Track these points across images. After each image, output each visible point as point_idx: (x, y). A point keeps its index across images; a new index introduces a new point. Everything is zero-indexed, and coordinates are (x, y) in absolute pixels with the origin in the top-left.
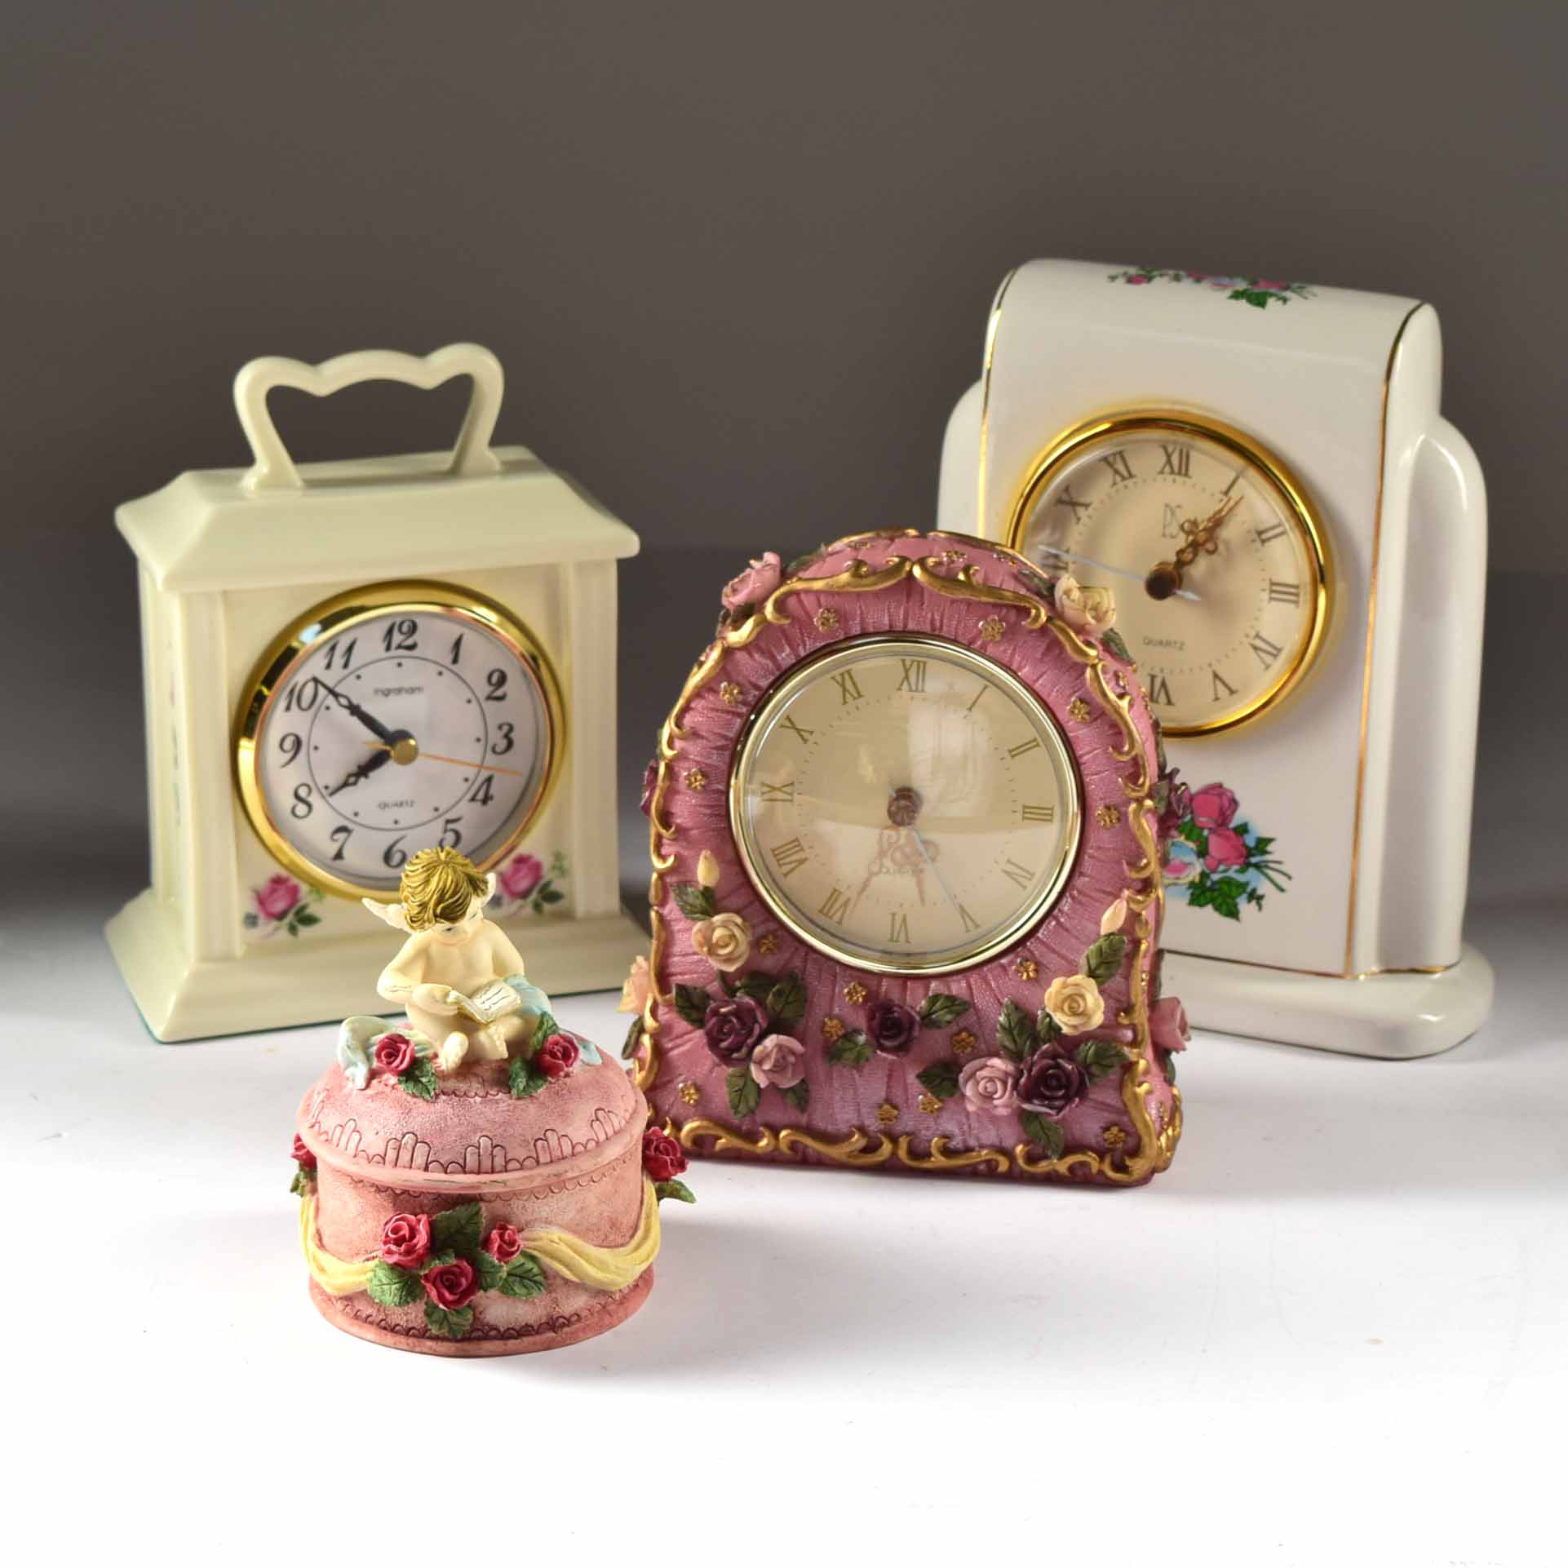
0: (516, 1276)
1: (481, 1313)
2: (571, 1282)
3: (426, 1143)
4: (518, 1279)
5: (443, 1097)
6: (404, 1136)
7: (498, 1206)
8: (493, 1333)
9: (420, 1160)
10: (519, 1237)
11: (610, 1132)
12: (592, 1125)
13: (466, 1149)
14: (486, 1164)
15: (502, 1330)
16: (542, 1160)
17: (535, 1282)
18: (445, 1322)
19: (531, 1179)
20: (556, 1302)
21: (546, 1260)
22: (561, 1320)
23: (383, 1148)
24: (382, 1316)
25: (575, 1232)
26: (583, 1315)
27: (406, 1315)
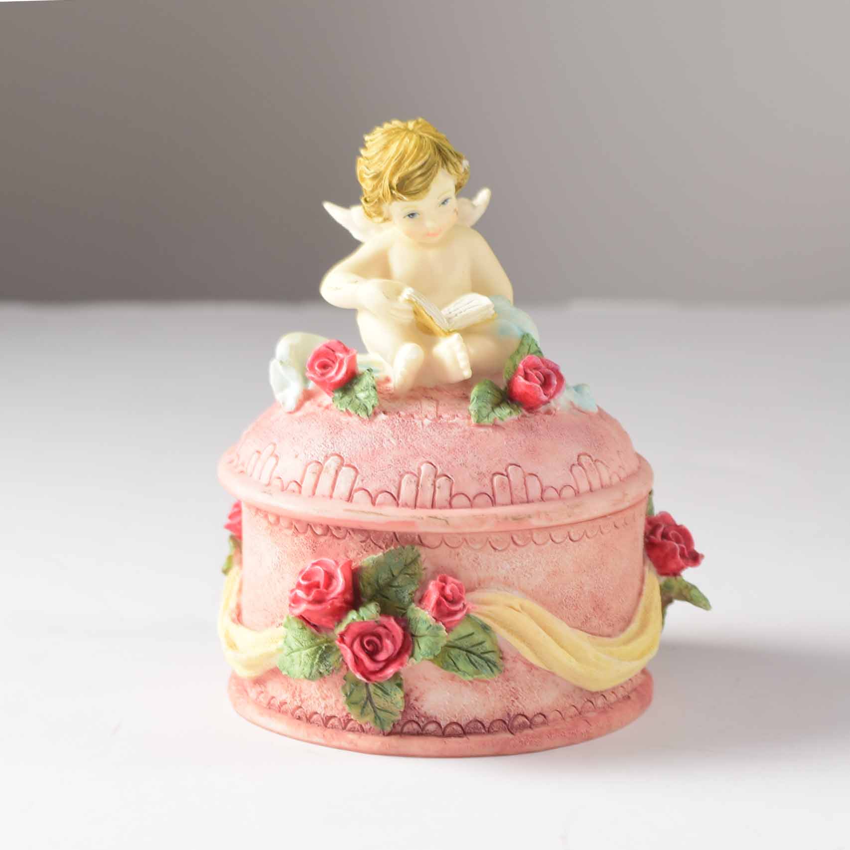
0: (460, 648)
1: (416, 700)
2: (537, 669)
3: (354, 468)
4: (465, 653)
5: (382, 417)
6: (327, 457)
7: (443, 556)
8: (431, 727)
9: (343, 487)
10: (468, 598)
11: (596, 484)
12: (571, 471)
13: (401, 476)
14: (426, 496)
15: (443, 724)
16: (499, 499)
17: (487, 661)
18: (369, 708)
19: (482, 520)
20: (515, 695)
21: (501, 633)
22: (521, 719)
23: (300, 472)
24: (297, 703)
25: (543, 604)
26: (551, 716)
27: (324, 699)
